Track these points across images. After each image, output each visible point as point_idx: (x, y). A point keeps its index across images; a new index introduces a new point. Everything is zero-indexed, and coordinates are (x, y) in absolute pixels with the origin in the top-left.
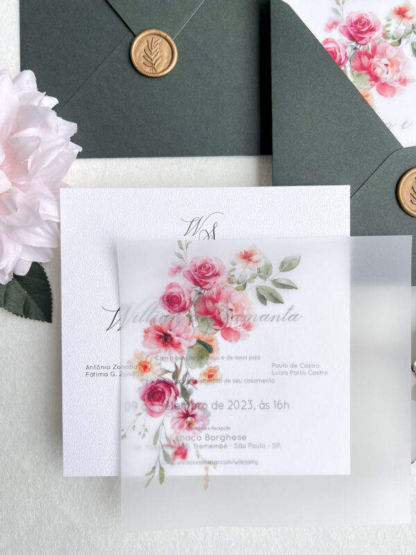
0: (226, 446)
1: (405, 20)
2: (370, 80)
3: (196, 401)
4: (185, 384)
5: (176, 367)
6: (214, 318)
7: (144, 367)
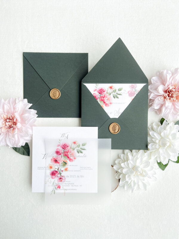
0: (69, 186)
1: (112, 89)
2: (103, 103)
3: (63, 175)
4: (60, 172)
5: (58, 167)
6: (67, 156)
7: (51, 167)
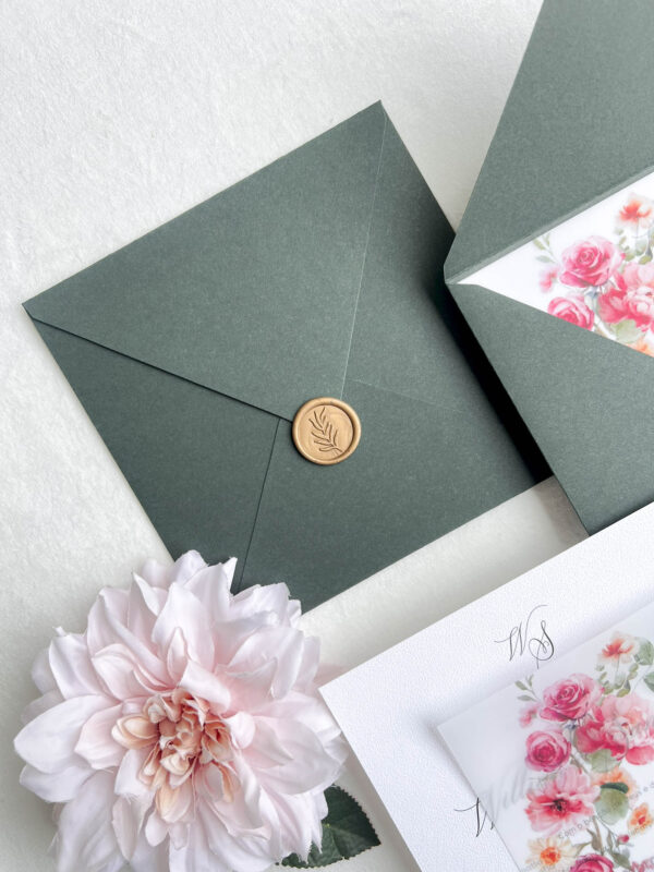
1: (641, 220)
2: (638, 325)
4: (614, 848)
5: (592, 833)
7: (551, 856)
